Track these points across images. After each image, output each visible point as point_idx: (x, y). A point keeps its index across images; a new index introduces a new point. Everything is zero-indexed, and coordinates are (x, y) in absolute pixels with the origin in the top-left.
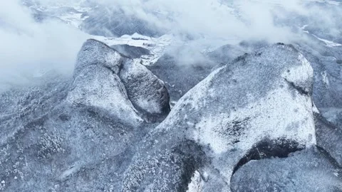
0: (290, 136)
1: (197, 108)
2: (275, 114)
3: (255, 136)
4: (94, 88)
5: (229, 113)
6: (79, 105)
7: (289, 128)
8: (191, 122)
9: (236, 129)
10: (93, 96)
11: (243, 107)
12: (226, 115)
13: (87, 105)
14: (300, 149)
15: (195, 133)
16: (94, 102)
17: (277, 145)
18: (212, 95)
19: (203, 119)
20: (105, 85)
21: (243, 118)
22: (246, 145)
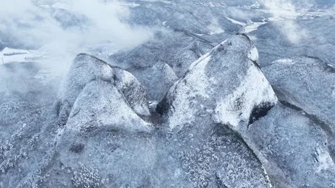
0: (266, 99)
1: (208, 97)
2: (255, 86)
3: (249, 106)
4: (103, 106)
5: (232, 93)
6: (89, 130)
7: (264, 94)
8: (210, 109)
9: (239, 104)
10: (103, 114)
11: (238, 85)
12: (231, 95)
13: (100, 125)
14: (272, 107)
15: (216, 116)
16: (106, 120)
17: (261, 108)
18: (215, 83)
19: (218, 103)
20: (112, 100)
21: (241, 94)
22: (246, 115)
